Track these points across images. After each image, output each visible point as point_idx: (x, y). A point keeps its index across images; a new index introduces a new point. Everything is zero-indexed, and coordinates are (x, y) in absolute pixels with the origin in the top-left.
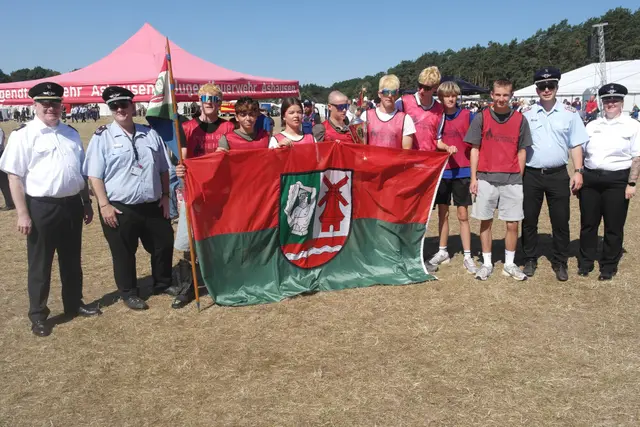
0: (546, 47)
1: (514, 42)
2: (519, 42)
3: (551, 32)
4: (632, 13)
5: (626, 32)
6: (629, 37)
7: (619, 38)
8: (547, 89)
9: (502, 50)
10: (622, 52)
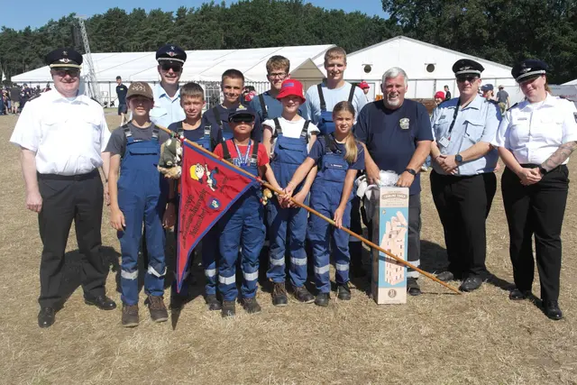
0: (59, 37)
1: (28, 29)
2: (33, 29)
3: (62, 23)
4: (128, 14)
5: (126, 30)
6: (128, 34)
7: (121, 34)
8: (171, 70)
9: (16, 36)
10: (125, 46)
